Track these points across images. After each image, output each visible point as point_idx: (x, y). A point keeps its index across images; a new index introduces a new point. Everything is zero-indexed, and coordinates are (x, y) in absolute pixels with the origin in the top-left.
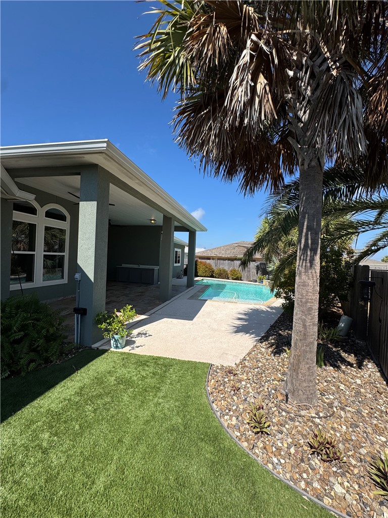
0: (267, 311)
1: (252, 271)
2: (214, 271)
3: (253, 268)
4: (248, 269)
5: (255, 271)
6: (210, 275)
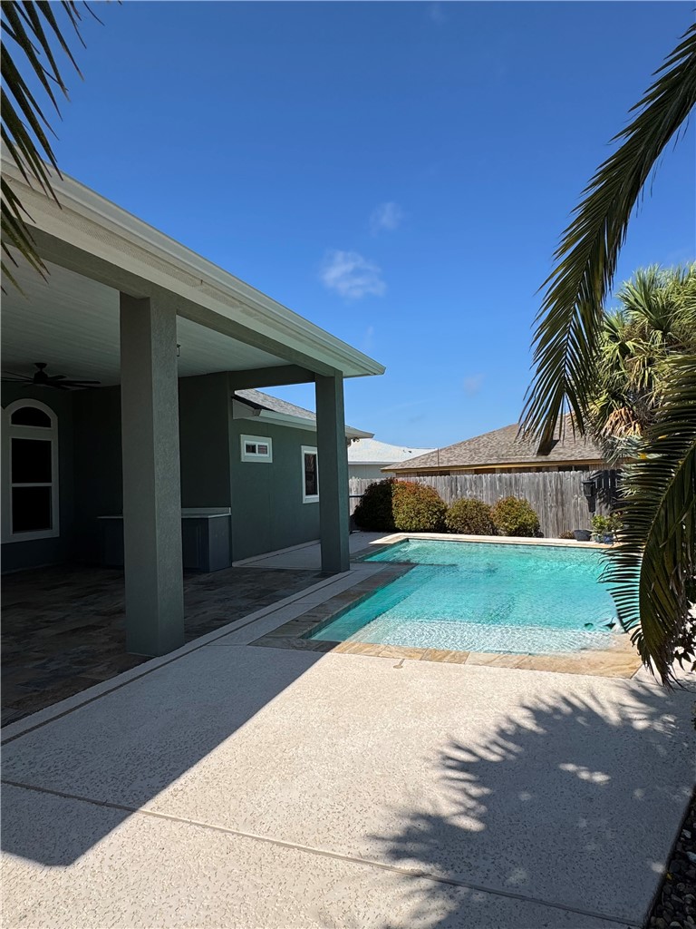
0: (627, 721)
1: (573, 501)
2: (445, 510)
3: (575, 491)
4: (560, 497)
5: (582, 501)
6: (431, 524)
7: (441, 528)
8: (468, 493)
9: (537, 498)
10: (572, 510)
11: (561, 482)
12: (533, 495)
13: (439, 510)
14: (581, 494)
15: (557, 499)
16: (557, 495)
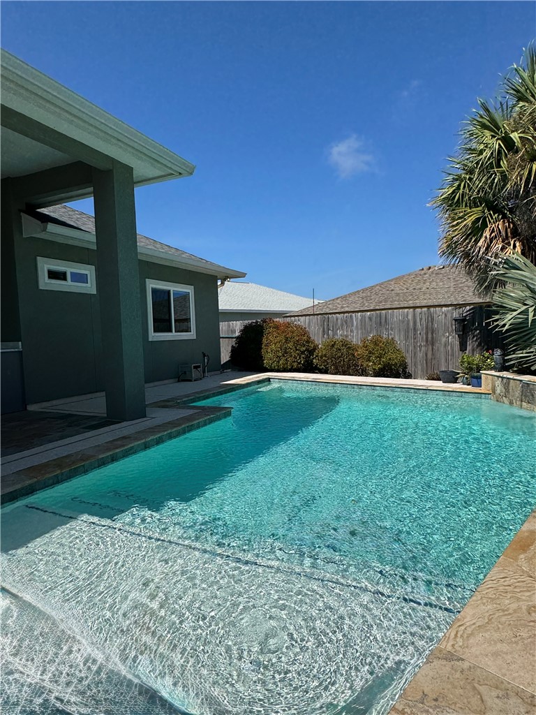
1: (444, 340)
2: (314, 349)
3: (447, 330)
4: (430, 336)
5: (454, 340)
6: (300, 363)
7: (309, 368)
8: (339, 332)
9: (407, 338)
10: (442, 349)
11: (432, 319)
12: (402, 333)
13: (307, 350)
14: (452, 331)
15: (427, 338)
16: (427, 334)
